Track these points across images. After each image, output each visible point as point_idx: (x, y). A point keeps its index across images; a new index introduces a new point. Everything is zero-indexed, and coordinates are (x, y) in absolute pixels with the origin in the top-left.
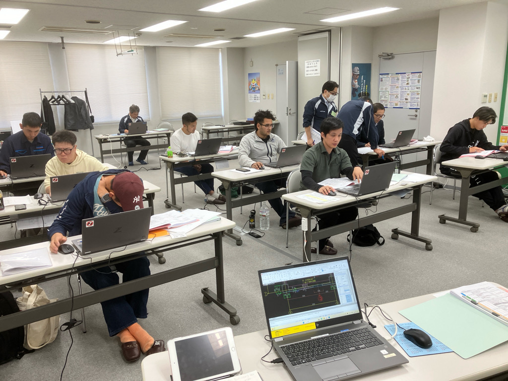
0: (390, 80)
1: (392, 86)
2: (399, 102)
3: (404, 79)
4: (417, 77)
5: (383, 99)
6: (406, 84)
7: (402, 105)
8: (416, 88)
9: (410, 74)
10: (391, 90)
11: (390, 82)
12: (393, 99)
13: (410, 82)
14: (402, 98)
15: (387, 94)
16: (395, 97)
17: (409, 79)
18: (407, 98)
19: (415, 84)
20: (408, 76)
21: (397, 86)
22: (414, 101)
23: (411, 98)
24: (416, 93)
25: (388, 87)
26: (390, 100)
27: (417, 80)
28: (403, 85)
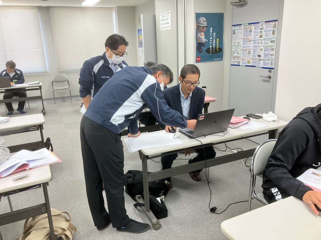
0: (243, 32)
1: (245, 39)
2: (252, 59)
3: (257, 31)
4: (272, 27)
5: (235, 55)
6: (259, 36)
7: (255, 63)
8: (270, 42)
9: (264, 23)
10: (243, 45)
11: (243, 34)
12: (245, 55)
13: (263, 33)
14: (255, 54)
15: (239, 50)
16: (248, 54)
17: (263, 30)
18: (260, 54)
19: (270, 36)
20: (261, 26)
21: (249, 39)
22: (268, 58)
23: (264, 54)
24: (270, 48)
25: (240, 41)
26: (243, 57)
27: (272, 31)
28: (255, 38)
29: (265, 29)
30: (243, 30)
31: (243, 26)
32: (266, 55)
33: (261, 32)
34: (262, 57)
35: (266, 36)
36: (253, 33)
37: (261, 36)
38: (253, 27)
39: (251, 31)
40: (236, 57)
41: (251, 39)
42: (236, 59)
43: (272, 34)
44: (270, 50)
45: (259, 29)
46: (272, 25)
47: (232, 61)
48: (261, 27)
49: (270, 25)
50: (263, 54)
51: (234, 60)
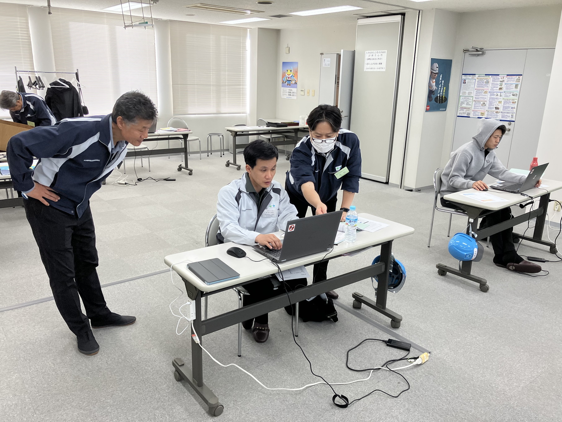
0: (476, 82)
1: (479, 90)
2: (487, 111)
3: (495, 83)
4: (515, 81)
5: (464, 105)
6: (498, 89)
7: (491, 115)
8: (512, 95)
9: (505, 76)
10: (476, 96)
11: (476, 85)
12: (478, 107)
13: (504, 86)
14: (491, 107)
15: (470, 100)
16: (482, 105)
17: (503, 83)
18: (498, 106)
19: (511, 89)
20: (501, 78)
21: (485, 90)
22: (508, 111)
23: (504, 107)
24: (511, 101)
25: (472, 92)
26: (474, 109)
27: (515, 85)
28: (494, 90)
29: (506, 82)
30: (477, 80)
31: (477, 76)
32: (505, 108)
33: (501, 85)
34: (501, 110)
35: (507, 88)
36: (490, 85)
37: (500, 89)
38: (491, 78)
39: (488, 82)
40: (465, 108)
41: (487, 90)
42: (465, 110)
43: (514, 87)
44: (511, 103)
45: (498, 81)
46: (515, 79)
47: (459, 112)
48: (502, 80)
49: (513, 79)
50: (502, 107)
51: (461, 112)
